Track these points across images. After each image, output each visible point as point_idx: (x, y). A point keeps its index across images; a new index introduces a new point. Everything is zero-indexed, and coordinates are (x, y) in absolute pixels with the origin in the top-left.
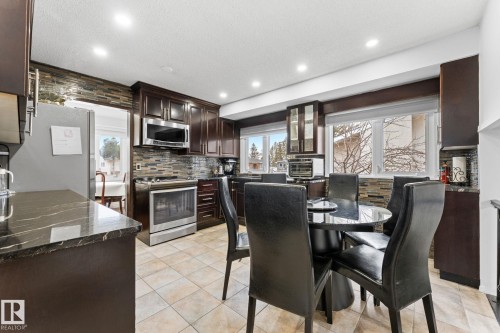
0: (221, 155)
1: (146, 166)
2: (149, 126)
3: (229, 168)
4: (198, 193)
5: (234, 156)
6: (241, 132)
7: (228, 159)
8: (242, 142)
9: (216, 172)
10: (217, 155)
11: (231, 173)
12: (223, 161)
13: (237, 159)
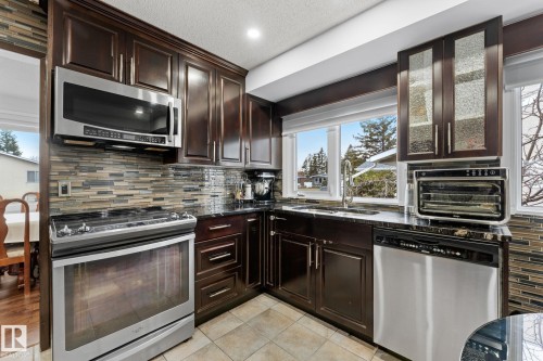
0: (249, 165)
1: (86, 186)
2: (67, 86)
3: (263, 188)
4: (196, 247)
5: (272, 166)
6: (284, 124)
7: (261, 171)
8: (286, 140)
9: (238, 196)
10: (241, 165)
11: (267, 196)
12: (253, 175)
13: (277, 172)
